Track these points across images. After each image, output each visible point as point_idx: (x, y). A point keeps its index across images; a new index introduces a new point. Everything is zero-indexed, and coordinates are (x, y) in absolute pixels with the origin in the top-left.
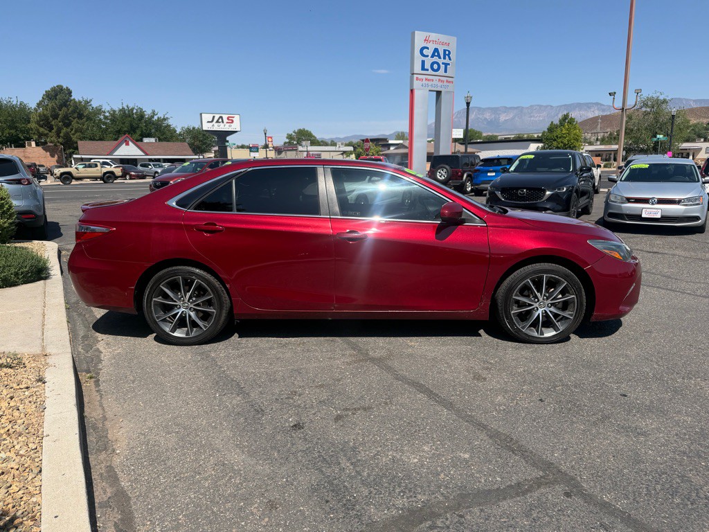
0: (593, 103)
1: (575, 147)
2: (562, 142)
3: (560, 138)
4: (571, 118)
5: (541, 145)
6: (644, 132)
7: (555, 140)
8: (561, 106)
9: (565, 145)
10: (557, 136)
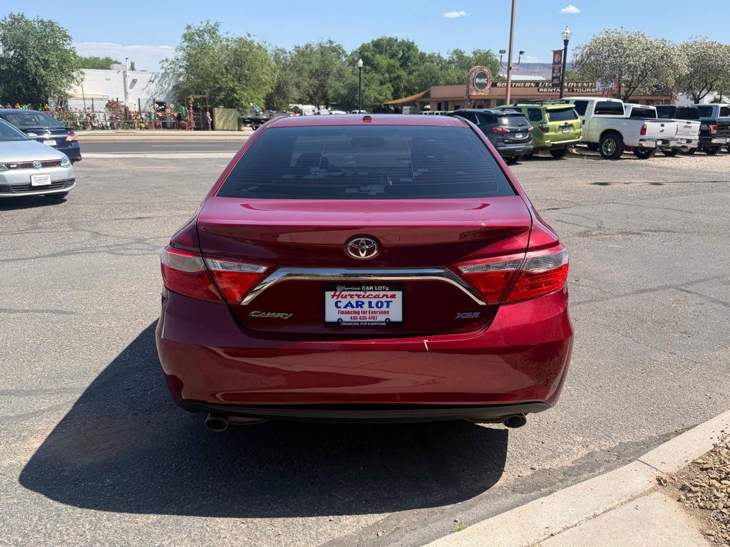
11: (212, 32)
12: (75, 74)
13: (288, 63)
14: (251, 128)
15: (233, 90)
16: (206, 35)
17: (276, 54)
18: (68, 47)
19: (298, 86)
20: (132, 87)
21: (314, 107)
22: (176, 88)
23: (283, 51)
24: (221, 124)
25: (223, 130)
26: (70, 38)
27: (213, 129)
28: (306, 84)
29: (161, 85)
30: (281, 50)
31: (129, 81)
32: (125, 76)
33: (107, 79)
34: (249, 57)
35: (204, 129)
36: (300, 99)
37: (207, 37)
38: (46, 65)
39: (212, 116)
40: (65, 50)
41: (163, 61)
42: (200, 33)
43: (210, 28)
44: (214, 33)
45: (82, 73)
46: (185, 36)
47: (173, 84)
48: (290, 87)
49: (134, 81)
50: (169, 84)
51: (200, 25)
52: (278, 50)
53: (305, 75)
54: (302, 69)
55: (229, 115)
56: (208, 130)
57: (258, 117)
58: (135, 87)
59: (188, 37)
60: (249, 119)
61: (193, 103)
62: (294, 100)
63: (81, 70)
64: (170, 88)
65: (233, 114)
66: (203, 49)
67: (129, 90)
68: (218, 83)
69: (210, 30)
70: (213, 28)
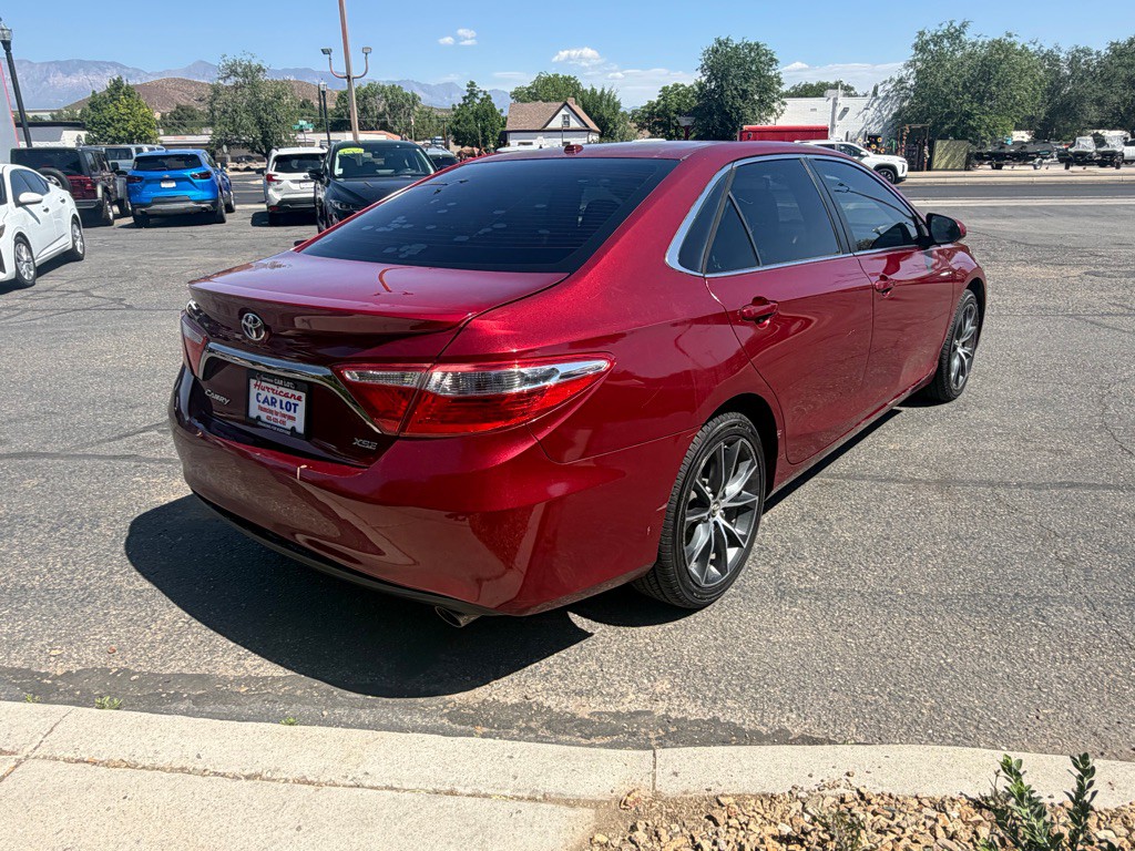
0: (108, 63)
1: (148, 137)
2: (124, 130)
3: (118, 121)
4: (128, 86)
5: (83, 134)
6: (244, 115)
7: (109, 125)
8: (50, 63)
9: (131, 134)
10: (111, 118)
11: (955, 36)
12: (775, 105)
13: (1091, 69)
14: (990, 167)
15: (969, 115)
16: (945, 41)
17: (1074, 57)
18: (772, 73)
19: (1100, 102)
20: (841, 117)
21: (1124, 133)
22: (896, 116)
23: (1087, 52)
24: (944, 162)
25: (946, 170)
26: (776, 61)
27: (929, 169)
28: (1115, 98)
29: (880, 111)
30: (1082, 51)
31: (839, 110)
32: (835, 104)
33: (812, 110)
34: (1003, 66)
35: (918, 170)
36: (1101, 122)
37: (946, 43)
38: (744, 95)
39: (931, 152)
40: (769, 76)
41: (885, 82)
42: (937, 40)
43: (953, 30)
44: (958, 37)
45: (784, 104)
46: (916, 47)
47: (895, 110)
48: (1086, 106)
49: (845, 110)
50: (891, 109)
51: (938, 28)
52: (1077, 51)
53: (1118, 85)
54: (1114, 76)
55: (958, 149)
56: (922, 170)
57: (1002, 151)
58: (845, 117)
59: (921, 48)
60: (988, 153)
61: (908, 135)
62: (1090, 123)
63: (783, 100)
64: (890, 116)
65: (964, 147)
66: (939, 60)
67: (837, 122)
68: (948, 107)
69: (952, 34)
70: (956, 30)
